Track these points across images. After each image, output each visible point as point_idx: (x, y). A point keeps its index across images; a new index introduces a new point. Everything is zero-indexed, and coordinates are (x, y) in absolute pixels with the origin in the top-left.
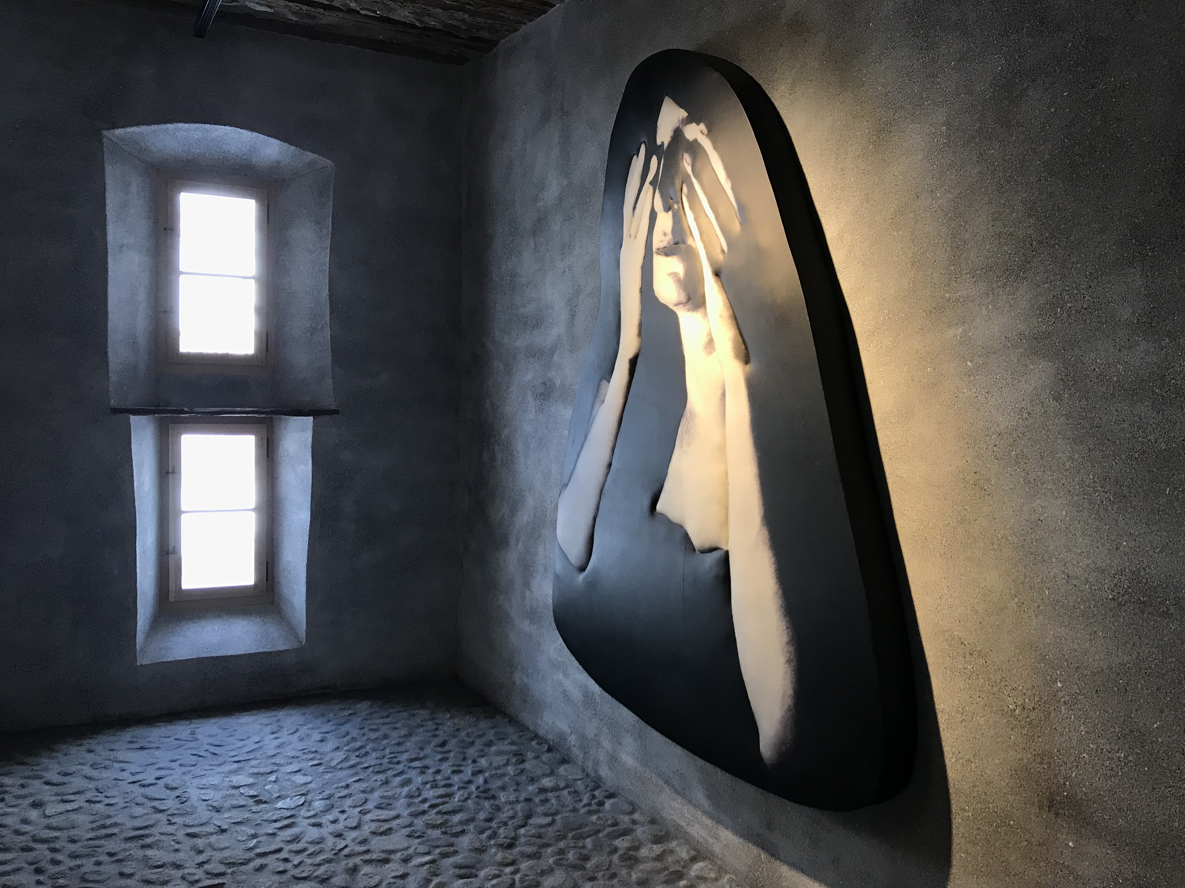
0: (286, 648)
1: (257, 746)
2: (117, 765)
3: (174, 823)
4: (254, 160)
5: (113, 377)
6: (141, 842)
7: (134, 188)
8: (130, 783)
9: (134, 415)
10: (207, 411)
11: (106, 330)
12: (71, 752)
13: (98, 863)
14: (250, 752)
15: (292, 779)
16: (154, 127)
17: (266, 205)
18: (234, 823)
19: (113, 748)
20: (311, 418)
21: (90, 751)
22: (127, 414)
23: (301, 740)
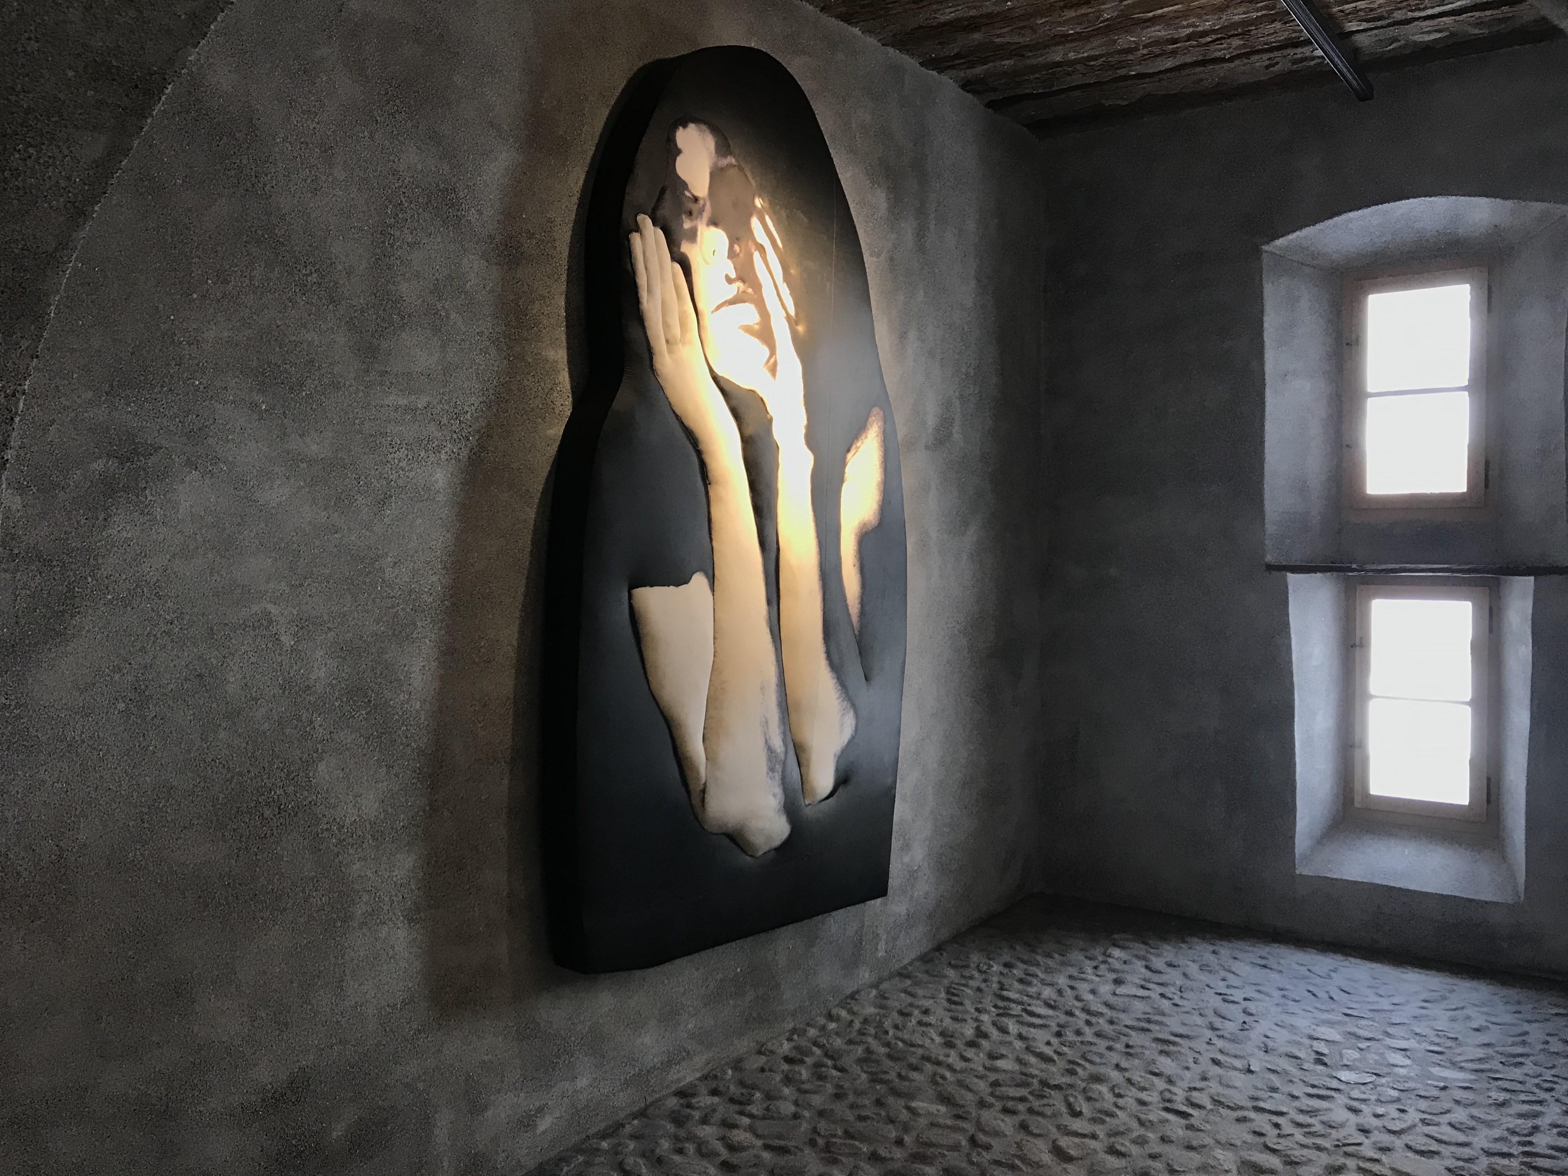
0: (1494, 900)
1: (1392, 1007)
2: (1223, 973)
3: (1214, 1044)
4: (1460, 231)
5: (1270, 528)
6: (1165, 1047)
7: (1304, 303)
8: (1216, 993)
9: (1293, 573)
10: (1379, 568)
11: (1262, 474)
12: (1197, 948)
13: (1110, 1048)
14: (1374, 1010)
15: (1386, 1055)
16: (1318, 226)
17: (1487, 287)
18: (1269, 1070)
19: (1237, 956)
20: (1532, 578)
21: (1214, 952)
22: (1284, 573)
23: (1453, 1020)
